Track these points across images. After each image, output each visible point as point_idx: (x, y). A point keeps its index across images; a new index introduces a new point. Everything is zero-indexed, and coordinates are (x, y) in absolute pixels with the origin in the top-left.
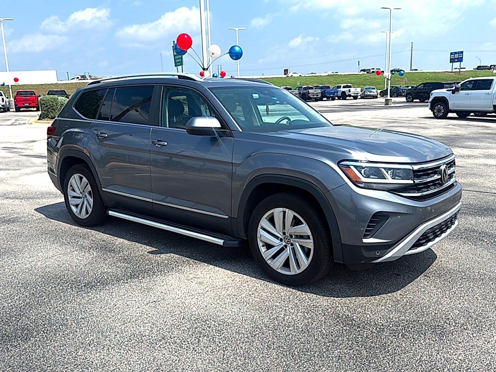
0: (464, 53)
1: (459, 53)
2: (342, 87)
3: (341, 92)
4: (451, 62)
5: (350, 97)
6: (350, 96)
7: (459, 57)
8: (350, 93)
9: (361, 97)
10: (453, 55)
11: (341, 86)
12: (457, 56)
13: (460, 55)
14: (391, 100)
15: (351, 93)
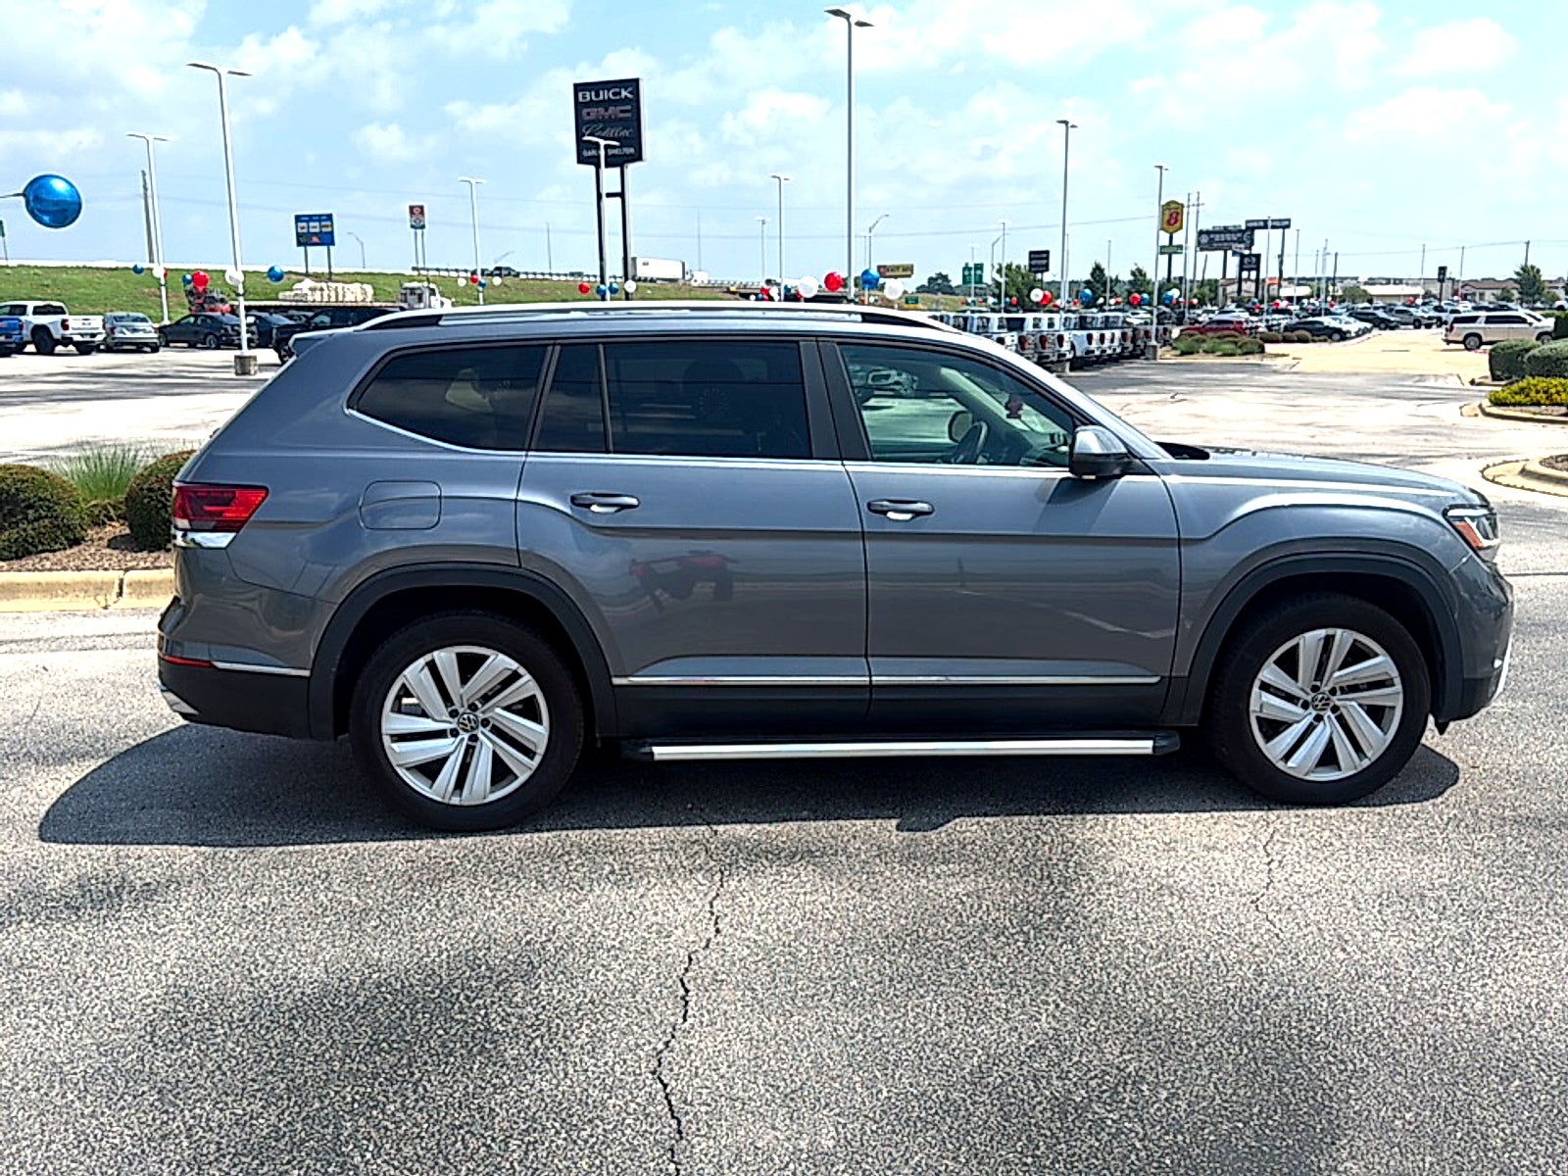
0: (335, 218)
1: (319, 218)
2: (30, 310)
3: (31, 326)
4: (299, 244)
5: (66, 345)
6: (66, 341)
7: (324, 230)
8: (67, 333)
9: (107, 346)
10: (304, 224)
11: (25, 307)
12: (315, 227)
13: (323, 223)
14: (255, 358)
15: (70, 331)
